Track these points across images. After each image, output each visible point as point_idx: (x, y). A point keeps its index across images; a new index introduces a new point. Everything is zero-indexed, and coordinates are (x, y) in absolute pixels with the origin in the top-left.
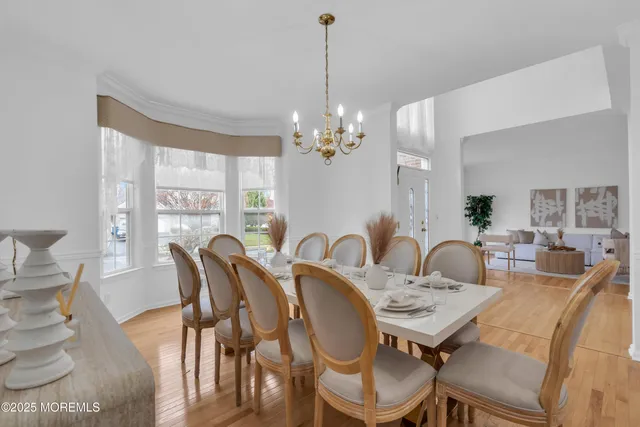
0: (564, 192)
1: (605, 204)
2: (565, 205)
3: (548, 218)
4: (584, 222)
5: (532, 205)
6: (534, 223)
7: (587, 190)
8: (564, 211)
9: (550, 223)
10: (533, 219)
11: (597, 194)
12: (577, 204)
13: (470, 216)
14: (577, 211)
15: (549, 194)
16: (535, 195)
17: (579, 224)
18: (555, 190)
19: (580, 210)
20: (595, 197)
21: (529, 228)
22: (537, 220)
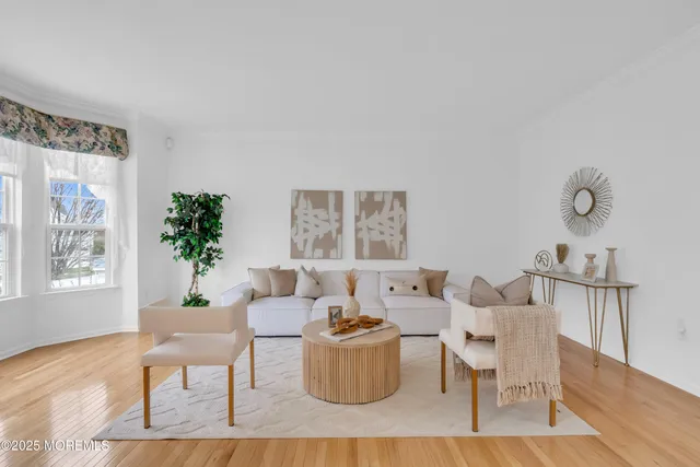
0: (339, 195)
1: (392, 219)
2: (340, 220)
3: (317, 244)
4: (366, 251)
5: (294, 218)
6: (296, 254)
7: (371, 194)
8: (340, 231)
9: (319, 252)
10: (294, 245)
11: (382, 203)
12: (357, 219)
13: (174, 239)
14: (357, 230)
15: (318, 198)
16: (297, 199)
17: (359, 256)
18: (327, 192)
19: (361, 229)
20: (379, 206)
21: (288, 264)
22: (300, 247)
